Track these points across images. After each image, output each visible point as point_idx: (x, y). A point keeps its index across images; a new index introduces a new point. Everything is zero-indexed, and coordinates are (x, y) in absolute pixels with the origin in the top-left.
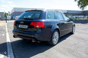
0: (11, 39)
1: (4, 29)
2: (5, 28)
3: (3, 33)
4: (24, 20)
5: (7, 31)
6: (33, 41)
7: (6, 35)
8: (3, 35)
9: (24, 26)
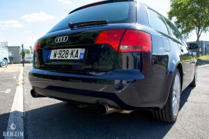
0: (26, 102)
1: (15, 77)
2: (18, 77)
3: (8, 88)
4: (69, 30)
5: (20, 83)
6: (109, 110)
7: (14, 91)
8: (8, 91)
9: (70, 50)
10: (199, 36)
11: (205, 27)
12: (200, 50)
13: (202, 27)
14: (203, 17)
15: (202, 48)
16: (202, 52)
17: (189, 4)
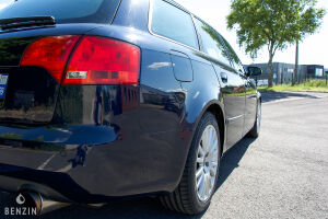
10: (272, 56)
11: (281, 41)
12: (275, 76)
13: (277, 42)
14: (278, 26)
15: (277, 73)
16: (277, 79)
17: (258, 6)
